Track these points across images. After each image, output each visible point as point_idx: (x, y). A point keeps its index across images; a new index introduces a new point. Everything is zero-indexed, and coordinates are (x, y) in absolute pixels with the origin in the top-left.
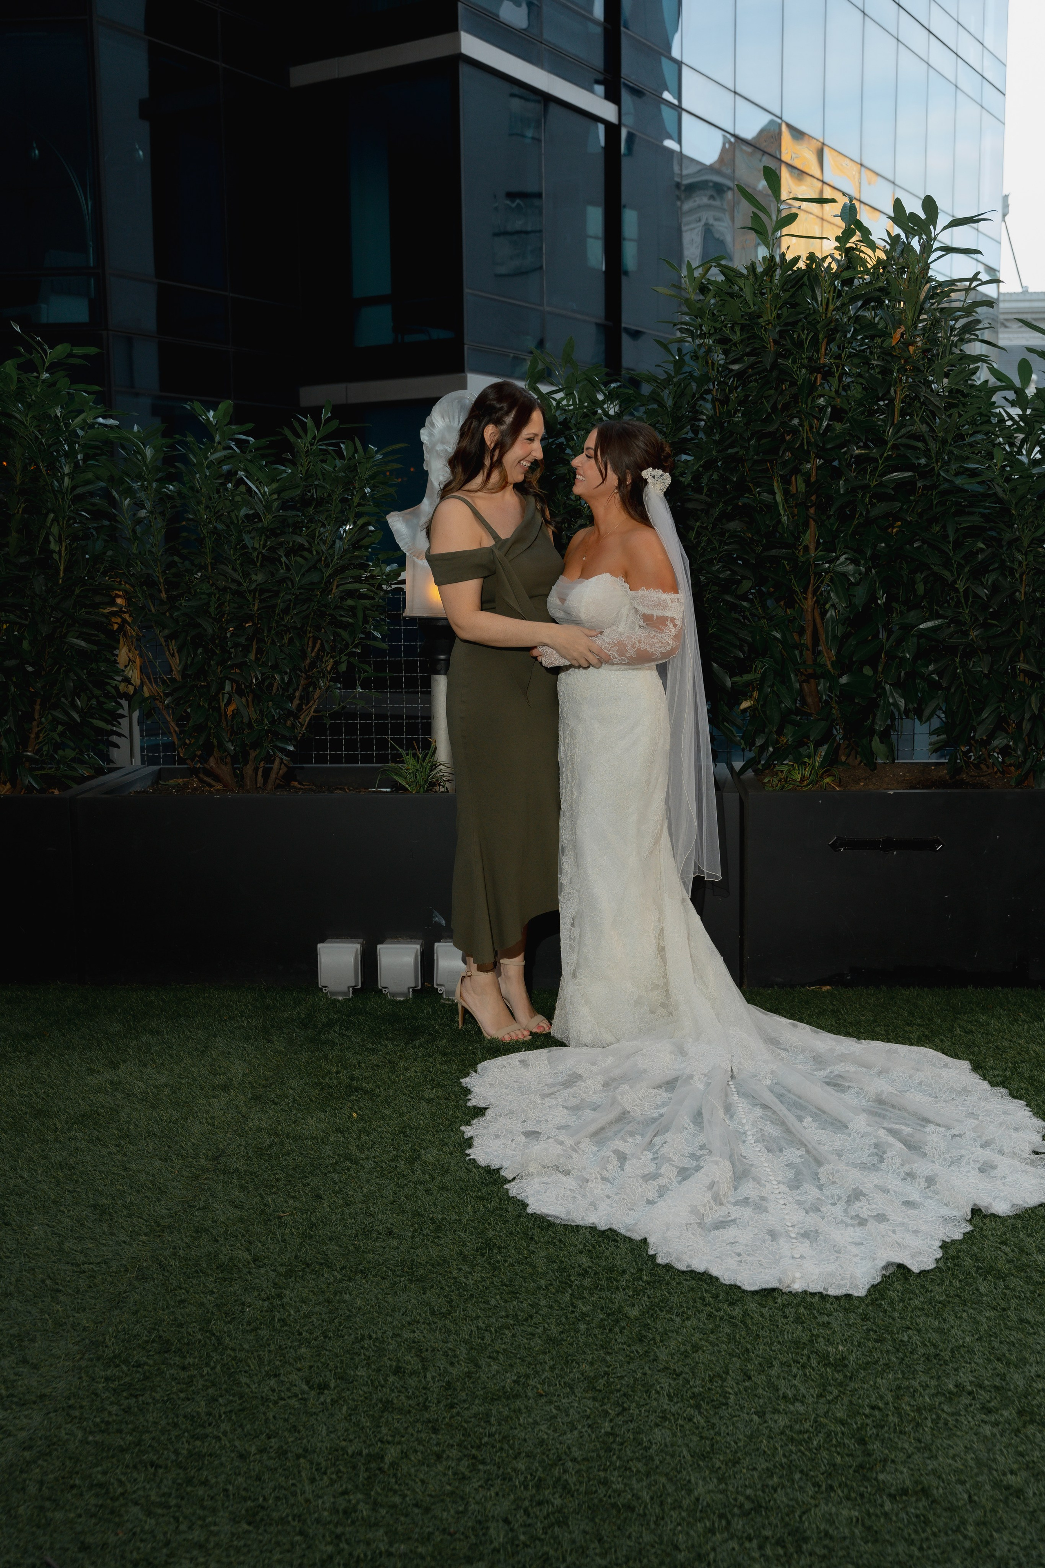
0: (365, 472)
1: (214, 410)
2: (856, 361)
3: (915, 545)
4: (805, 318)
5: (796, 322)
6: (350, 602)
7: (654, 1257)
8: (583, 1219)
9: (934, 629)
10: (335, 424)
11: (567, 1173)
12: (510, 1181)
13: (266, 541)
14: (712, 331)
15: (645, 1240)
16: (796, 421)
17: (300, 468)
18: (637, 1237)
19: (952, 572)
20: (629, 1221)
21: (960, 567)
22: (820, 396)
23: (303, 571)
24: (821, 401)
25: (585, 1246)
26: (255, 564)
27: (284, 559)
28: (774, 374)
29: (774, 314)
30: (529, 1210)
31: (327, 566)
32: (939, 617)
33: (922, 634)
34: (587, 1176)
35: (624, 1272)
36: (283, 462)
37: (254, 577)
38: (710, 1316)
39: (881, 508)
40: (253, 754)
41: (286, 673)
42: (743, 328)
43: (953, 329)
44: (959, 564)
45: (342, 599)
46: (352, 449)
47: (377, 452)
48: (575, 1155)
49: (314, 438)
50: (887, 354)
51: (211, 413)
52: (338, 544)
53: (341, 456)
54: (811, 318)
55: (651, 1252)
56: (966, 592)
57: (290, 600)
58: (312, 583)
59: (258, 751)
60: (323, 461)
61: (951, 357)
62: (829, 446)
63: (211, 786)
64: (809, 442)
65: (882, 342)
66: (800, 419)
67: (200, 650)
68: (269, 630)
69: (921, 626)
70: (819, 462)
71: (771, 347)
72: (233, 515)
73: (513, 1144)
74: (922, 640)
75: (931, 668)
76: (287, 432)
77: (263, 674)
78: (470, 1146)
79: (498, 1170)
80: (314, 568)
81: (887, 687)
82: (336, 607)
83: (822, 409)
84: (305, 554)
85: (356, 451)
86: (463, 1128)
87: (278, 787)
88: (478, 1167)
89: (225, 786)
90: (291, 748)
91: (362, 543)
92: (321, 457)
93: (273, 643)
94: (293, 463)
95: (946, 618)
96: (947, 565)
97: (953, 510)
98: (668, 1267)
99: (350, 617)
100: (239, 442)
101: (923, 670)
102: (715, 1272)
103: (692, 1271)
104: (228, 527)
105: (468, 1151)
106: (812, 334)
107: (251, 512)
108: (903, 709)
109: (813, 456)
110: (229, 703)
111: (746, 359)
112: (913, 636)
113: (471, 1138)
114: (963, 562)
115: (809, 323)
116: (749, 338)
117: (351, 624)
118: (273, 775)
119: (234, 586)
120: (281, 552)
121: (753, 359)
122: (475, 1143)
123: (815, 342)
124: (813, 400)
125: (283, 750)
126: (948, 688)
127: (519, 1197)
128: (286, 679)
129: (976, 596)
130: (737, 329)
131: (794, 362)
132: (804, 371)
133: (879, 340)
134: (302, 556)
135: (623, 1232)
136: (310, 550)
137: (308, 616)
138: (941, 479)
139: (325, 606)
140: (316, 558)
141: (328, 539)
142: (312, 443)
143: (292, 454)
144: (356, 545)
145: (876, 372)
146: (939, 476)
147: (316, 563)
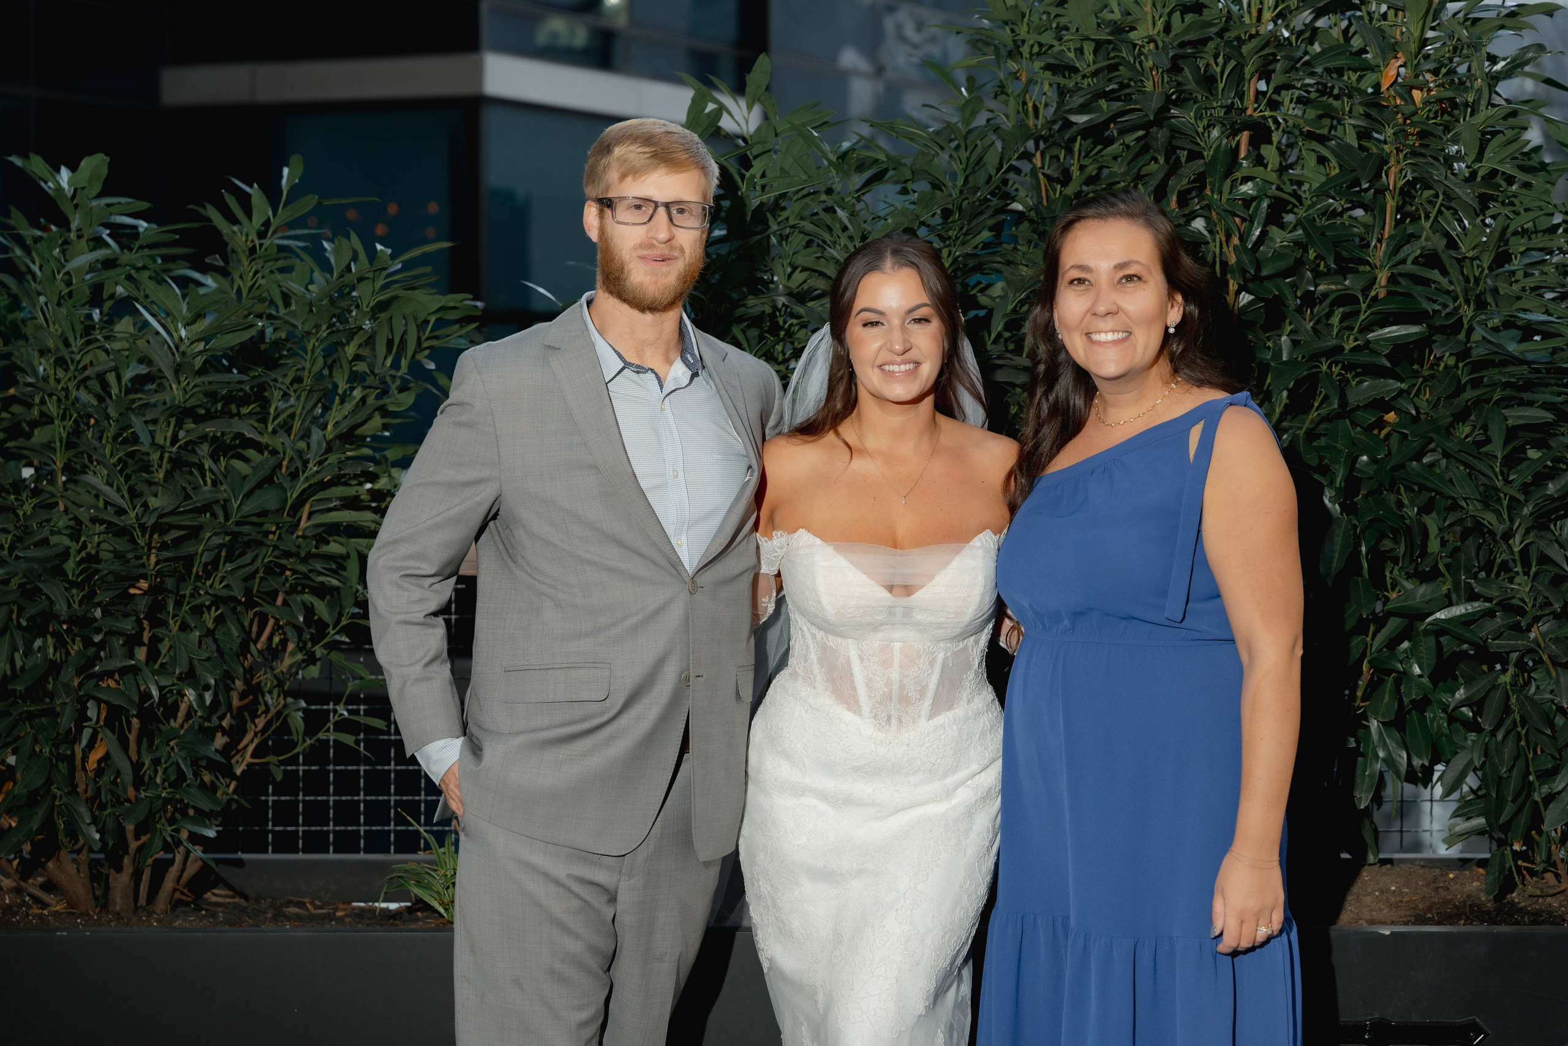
0: (366, 295)
1: (73, 168)
2: (1312, 114)
3: (1425, 460)
4: (1220, 34)
5: (1204, 41)
6: (334, 547)
9: (1466, 621)
10: (309, 202)
13: (176, 431)
14: (1036, 49)
16: (1199, 224)
17: (238, 282)
19: (1499, 515)
21: (1514, 505)
22: (1246, 180)
23: (247, 488)
24: (1247, 188)
27: (208, 463)
28: (1161, 135)
29: (1160, 24)
31: (294, 476)
32: (1472, 597)
33: (1440, 630)
36: (204, 269)
37: (154, 502)
39: (1365, 389)
40: (134, 845)
41: (207, 687)
42: (1099, 45)
43: (1493, 59)
44: (1512, 499)
45: (322, 540)
46: (347, 255)
47: (393, 257)
49: (267, 224)
50: (1374, 102)
51: (65, 174)
52: (316, 434)
53: (326, 267)
54: (1229, 35)
56: (1525, 552)
57: (220, 546)
58: (264, 513)
59: (144, 839)
60: (284, 271)
61: (1491, 111)
62: (1265, 272)
63: (44, 905)
64: (1224, 264)
65: (1360, 78)
66: (1208, 219)
68: (178, 604)
69: (1441, 615)
70: (1245, 298)
71: (1154, 85)
72: (111, 378)
74: (1443, 640)
75: (1460, 694)
76: (212, 213)
77: (161, 689)
80: (267, 481)
81: (1374, 724)
82: (306, 557)
83: (1247, 202)
84: (251, 453)
85: (355, 258)
87: (176, 905)
89: (71, 905)
90: (211, 833)
91: (359, 432)
92: (280, 264)
93: (184, 627)
94: (224, 272)
95: (1488, 600)
96: (1489, 497)
97: (1496, 397)
99: (334, 573)
100: (119, 232)
101: (1445, 698)
104: (100, 399)
106: (1232, 63)
107: (143, 370)
108: (1403, 769)
109: (1233, 286)
110: (91, 745)
111: (1103, 103)
112: (1426, 632)
114: (1522, 498)
115: (1228, 43)
116: (1113, 68)
117: (338, 589)
118: (169, 884)
119: (110, 515)
120: (204, 449)
121: (1117, 106)
123: (1238, 79)
124: (1232, 187)
125: (195, 838)
126: (1493, 733)
128: (208, 697)
129: (1544, 559)
130: (1088, 48)
131: (1199, 117)
132: (1215, 133)
133: (1354, 77)
134: (243, 458)
136: (259, 447)
137: (252, 576)
138: (1476, 336)
139: (287, 554)
140: (273, 461)
141: (297, 425)
142: (262, 235)
143: (226, 260)
144: (349, 437)
145: (1352, 140)
146: (1471, 330)
147: (273, 472)
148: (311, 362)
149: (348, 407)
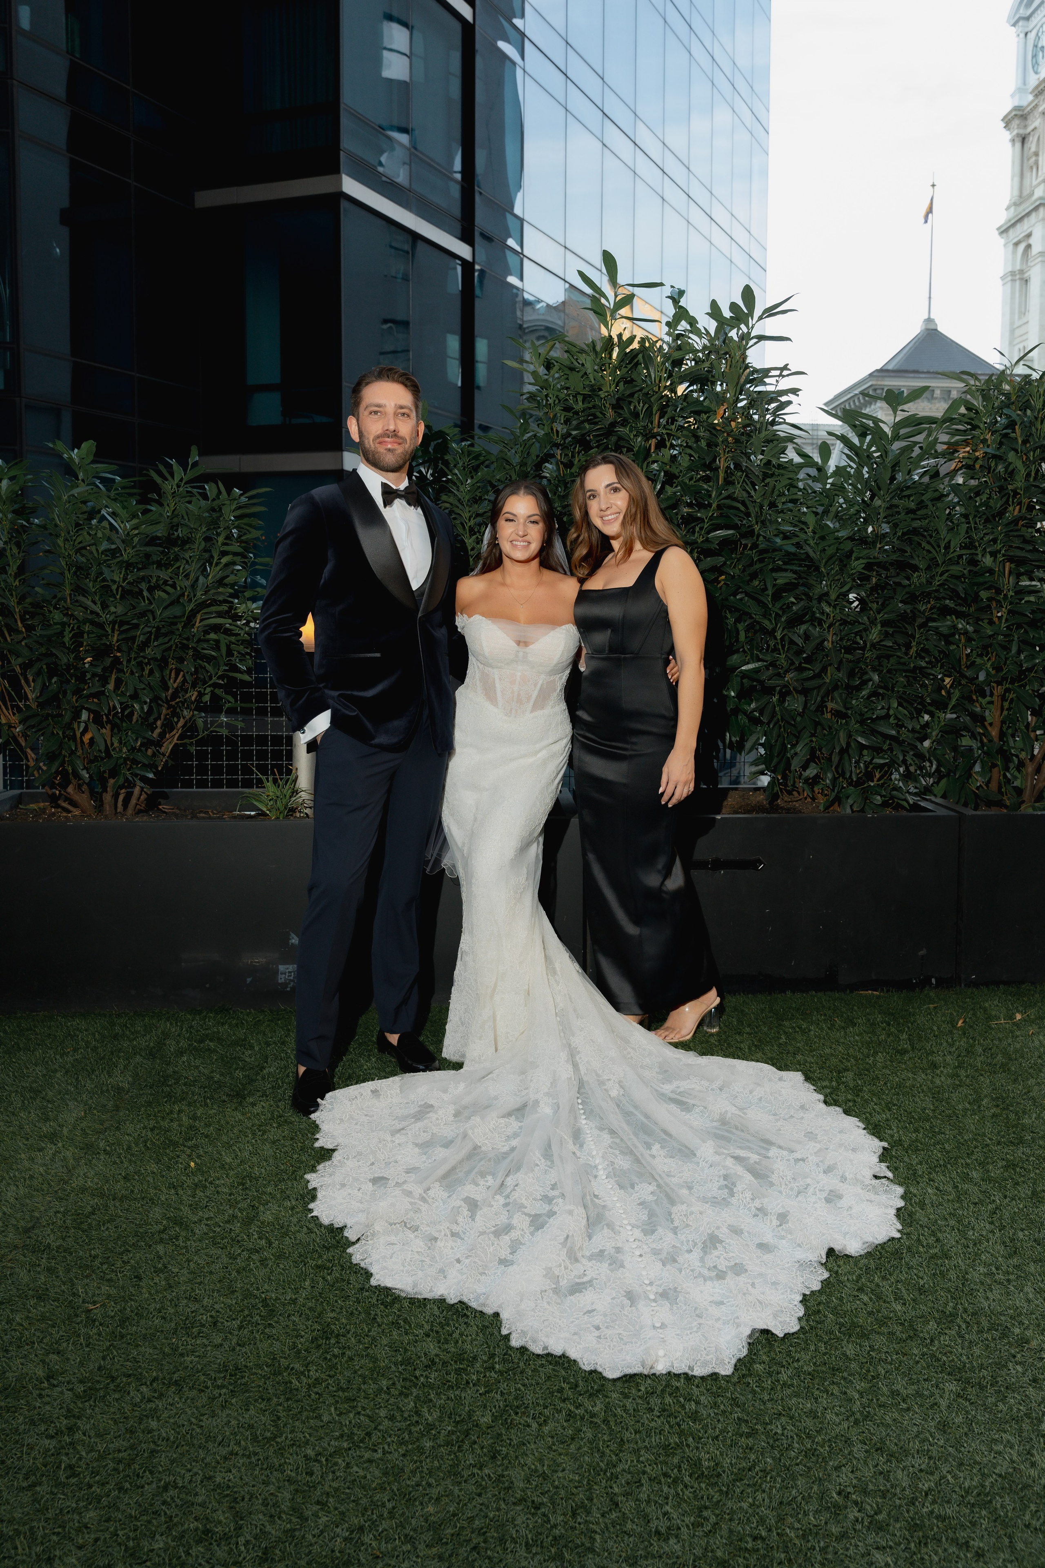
0: (228, 514)
1: (79, 449)
3: (739, 597)
4: (641, 391)
5: (633, 395)
6: (212, 636)
7: (507, 1337)
8: (431, 1291)
9: (754, 671)
10: (200, 469)
11: (415, 1229)
12: (354, 1243)
13: (126, 575)
14: (557, 401)
15: (497, 1315)
17: (167, 508)
18: (489, 1311)
19: (770, 621)
20: (480, 1289)
21: (778, 617)
23: (165, 604)
24: (655, 466)
25: (432, 1326)
26: (114, 596)
27: (146, 593)
28: (613, 440)
29: (613, 387)
30: (373, 1282)
31: (190, 601)
32: (758, 660)
33: (745, 675)
34: (436, 1235)
35: (475, 1358)
36: (149, 502)
37: (113, 609)
38: (570, 1415)
39: (708, 562)
40: (111, 782)
41: (146, 703)
42: (585, 397)
43: (767, 410)
44: (777, 614)
45: (206, 632)
46: (215, 491)
47: (240, 495)
48: (424, 1207)
49: (181, 480)
50: (712, 428)
51: (75, 452)
52: (201, 579)
53: (206, 497)
54: (645, 392)
55: (504, 1332)
56: (783, 639)
57: (150, 632)
58: (175, 617)
59: (117, 778)
60: (190, 502)
61: (767, 432)
63: (69, 812)
65: (707, 418)
67: (54, 679)
68: (129, 661)
69: (744, 668)
71: (610, 415)
72: (93, 548)
73: (360, 1194)
74: (745, 681)
75: (753, 706)
76: (154, 473)
77: (122, 704)
78: (314, 1198)
79: (342, 1229)
80: (176, 602)
82: (199, 641)
83: (656, 473)
84: (168, 588)
85: (220, 493)
86: (308, 1176)
87: (139, 812)
88: (321, 1225)
89: (83, 811)
90: (152, 776)
91: (224, 580)
92: (188, 499)
93: (133, 674)
94: (161, 503)
95: (765, 661)
96: (767, 615)
97: (771, 567)
98: (523, 1350)
99: (213, 649)
100: (105, 481)
101: (746, 707)
102: (573, 1354)
103: (549, 1355)
104: (88, 560)
105: (311, 1206)
106: (646, 406)
107: (112, 547)
108: (727, 742)
110: (85, 731)
111: (587, 426)
112: (737, 676)
113: (315, 1189)
114: (780, 613)
115: (644, 395)
116: (590, 407)
117: (215, 658)
118: (133, 801)
119: (92, 618)
120: (143, 586)
121: (593, 426)
122: (320, 1195)
123: (649, 414)
125: (143, 778)
126: (767, 724)
127: (363, 1265)
128: (146, 708)
129: (792, 642)
130: (580, 399)
131: (631, 431)
132: (640, 438)
133: (705, 416)
134: (165, 591)
135: (474, 1305)
136: (174, 586)
137: (170, 648)
138: (761, 538)
139: (188, 639)
140: (179, 593)
141: (192, 575)
142: (178, 486)
143: (160, 495)
144: (221, 582)
145: (703, 444)
146: (759, 535)
147: (179, 598)
148: (199, 544)
149: (218, 568)
